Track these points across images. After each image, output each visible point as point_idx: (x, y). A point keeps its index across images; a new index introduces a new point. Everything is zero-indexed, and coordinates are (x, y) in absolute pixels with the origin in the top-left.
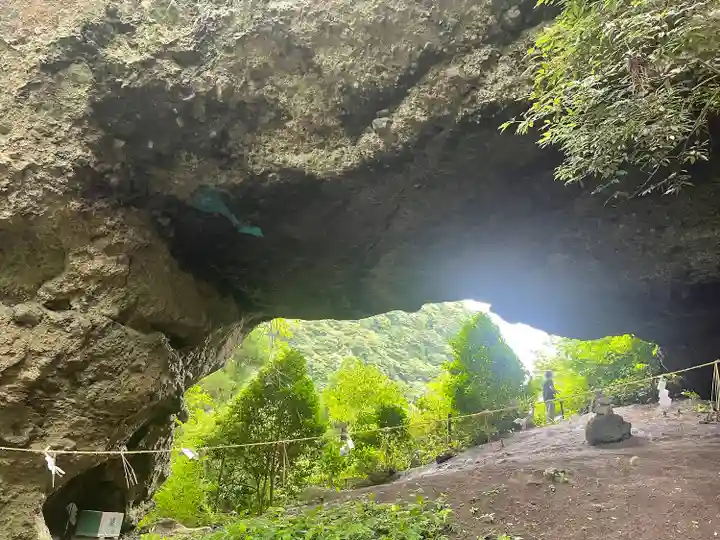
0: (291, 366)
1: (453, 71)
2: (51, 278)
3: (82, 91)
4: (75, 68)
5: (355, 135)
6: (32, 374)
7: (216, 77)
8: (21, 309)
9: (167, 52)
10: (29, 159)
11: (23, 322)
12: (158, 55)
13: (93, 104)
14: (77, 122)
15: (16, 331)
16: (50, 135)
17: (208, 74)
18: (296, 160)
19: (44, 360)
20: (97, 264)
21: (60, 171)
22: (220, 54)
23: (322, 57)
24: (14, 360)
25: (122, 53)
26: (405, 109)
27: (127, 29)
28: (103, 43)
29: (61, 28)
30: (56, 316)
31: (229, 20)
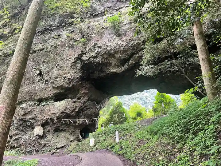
0: (119, 105)
1: (137, 55)
2: (77, 94)
3: (79, 65)
4: (78, 62)
5: (123, 66)
6: (77, 110)
7: (99, 60)
8: (74, 100)
9: (91, 57)
10: (73, 77)
11: (75, 102)
12: (90, 58)
13: (81, 67)
14: (79, 70)
15: (74, 103)
16: (76, 72)
17: (98, 59)
18: (114, 70)
19: (78, 108)
20: (84, 91)
21: (78, 78)
22: (100, 56)
23: (116, 55)
24: (74, 108)
25: (85, 58)
26: (131, 61)
27: (85, 54)
28: (81, 57)
29: (75, 56)
30: (79, 101)
31: (101, 51)
